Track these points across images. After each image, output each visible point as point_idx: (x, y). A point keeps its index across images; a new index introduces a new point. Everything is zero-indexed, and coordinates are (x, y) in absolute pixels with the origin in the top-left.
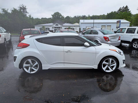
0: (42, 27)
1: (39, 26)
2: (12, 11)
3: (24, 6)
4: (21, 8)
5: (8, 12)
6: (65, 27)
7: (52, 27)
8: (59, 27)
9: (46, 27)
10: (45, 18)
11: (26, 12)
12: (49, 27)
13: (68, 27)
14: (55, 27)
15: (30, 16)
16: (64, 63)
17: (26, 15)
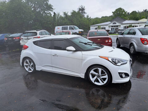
0: (97, 27)
1: (95, 26)
2: (72, 13)
3: (83, 7)
4: (80, 9)
5: (68, 15)
6: (125, 25)
7: (109, 26)
8: (117, 26)
9: (102, 27)
10: (106, 17)
11: (85, 13)
12: (105, 27)
13: (128, 25)
14: (112, 26)
15: (88, 16)
16: (52, 66)
17: (84, 15)
